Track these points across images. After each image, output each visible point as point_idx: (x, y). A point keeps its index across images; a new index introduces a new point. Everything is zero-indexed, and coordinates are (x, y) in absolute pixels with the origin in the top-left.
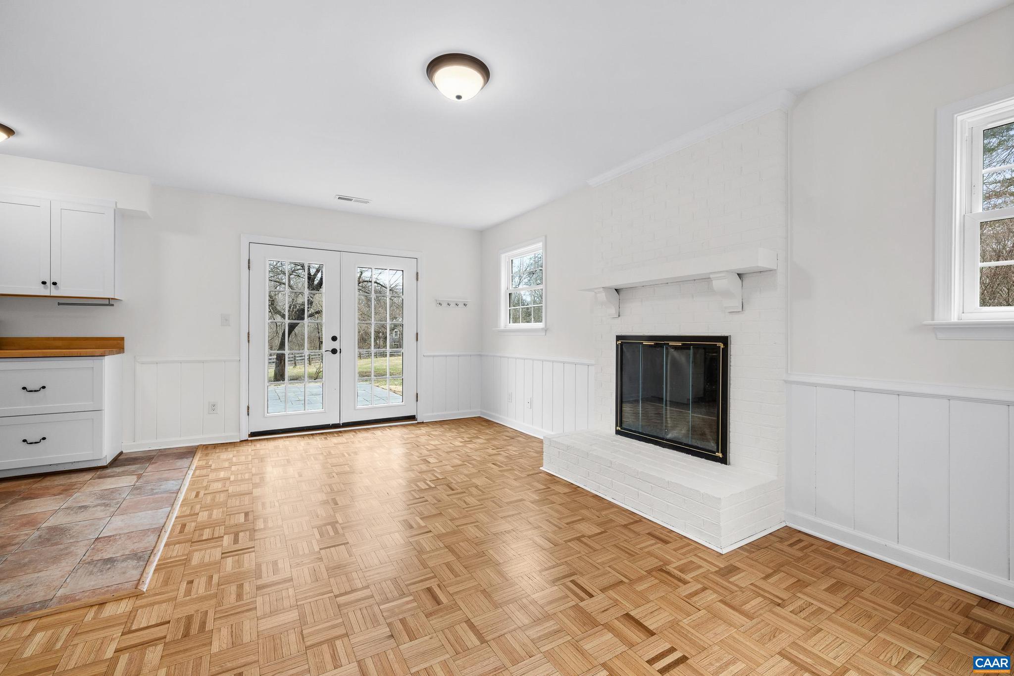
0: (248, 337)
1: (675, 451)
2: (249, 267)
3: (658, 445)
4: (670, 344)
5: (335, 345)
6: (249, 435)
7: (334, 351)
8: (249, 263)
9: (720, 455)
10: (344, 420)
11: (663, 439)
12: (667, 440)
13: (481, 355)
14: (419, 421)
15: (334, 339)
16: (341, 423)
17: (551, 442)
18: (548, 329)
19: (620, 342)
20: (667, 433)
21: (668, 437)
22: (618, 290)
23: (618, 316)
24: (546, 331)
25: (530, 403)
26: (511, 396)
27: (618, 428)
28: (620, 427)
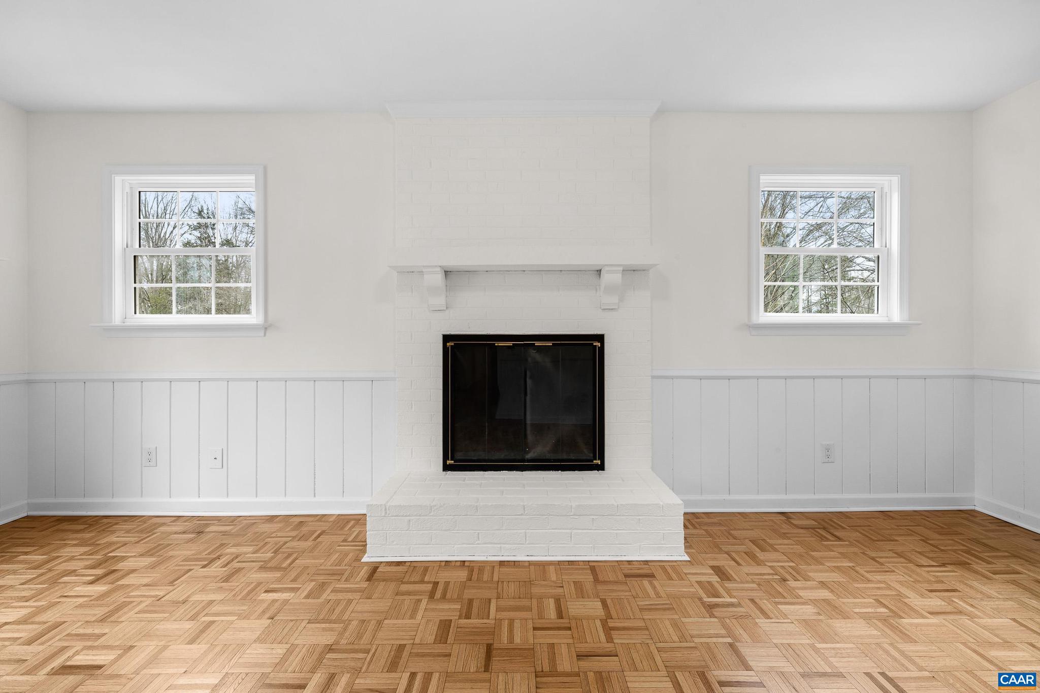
1: (539, 471)
3: (513, 470)
4: (536, 344)
9: (599, 462)
11: (524, 461)
12: (528, 461)
17: (387, 509)
18: (271, 326)
19: (453, 344)
20: (528, 452)
21: (528, 456)
22: (447, 273)
23: (445, 309)
24: (266, 328)
25: (219, 458)
26: (154, 453)
27: (449, 462)
28: (451, 460)
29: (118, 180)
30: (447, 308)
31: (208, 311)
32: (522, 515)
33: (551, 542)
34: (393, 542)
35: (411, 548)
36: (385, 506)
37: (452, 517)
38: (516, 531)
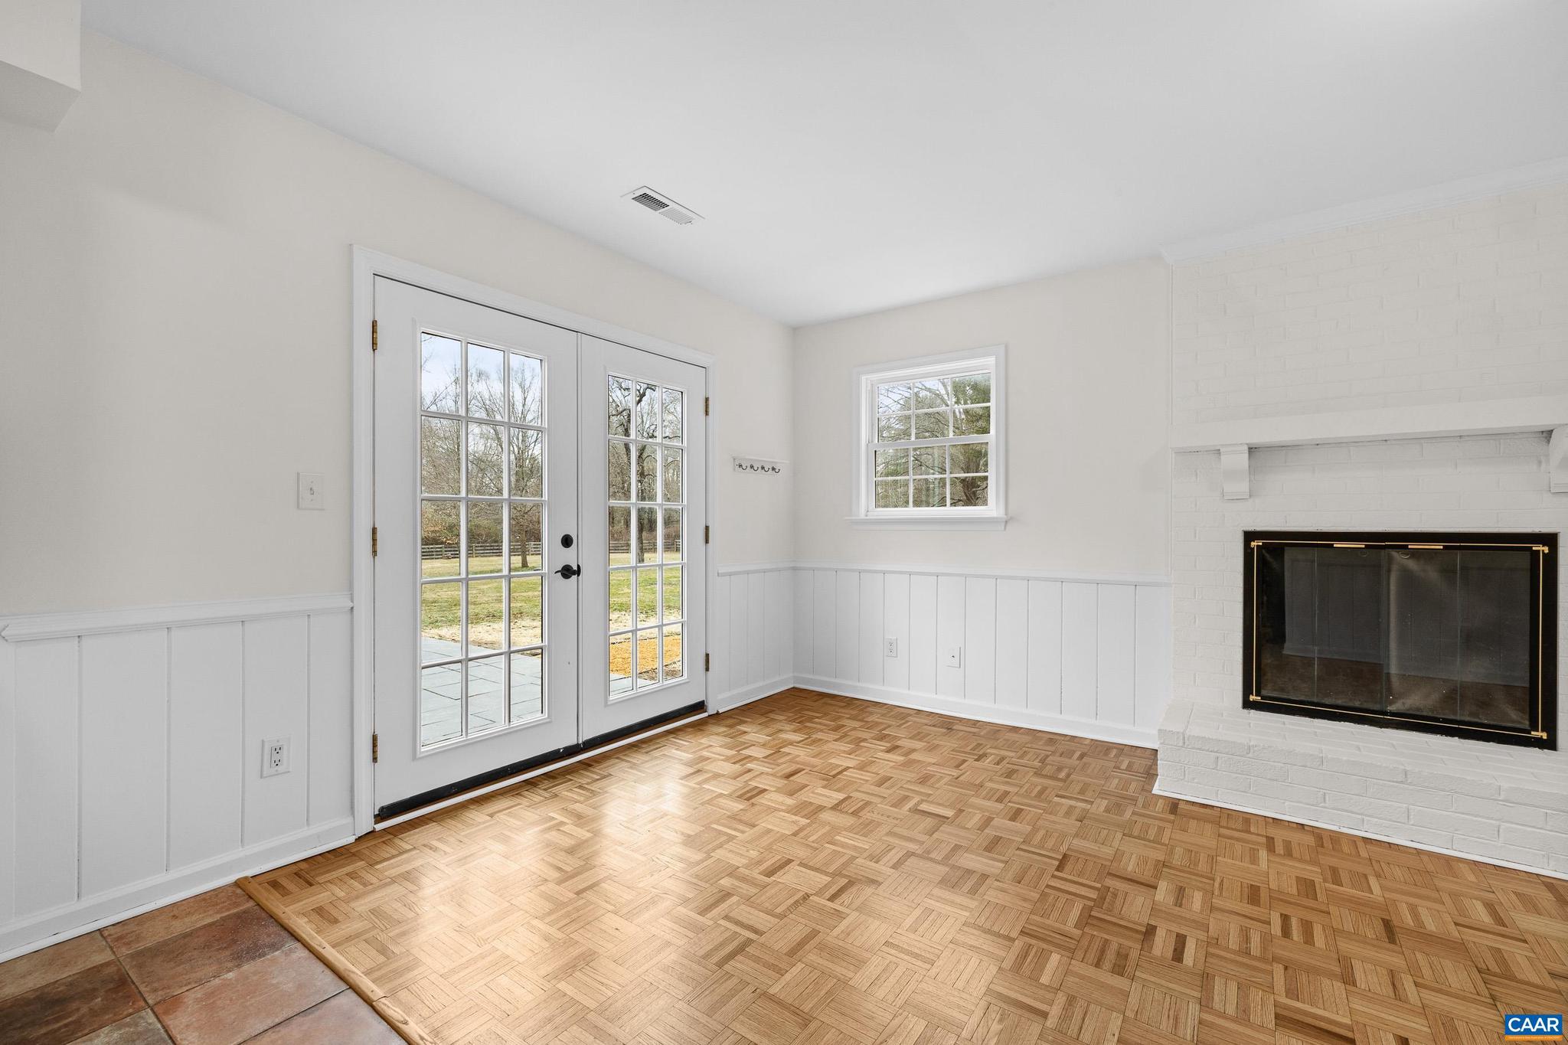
0: (374, 540)
2: (374, 344)
4: (1410, 547)
5: (569, 557)
6: (375, 816)
7: (567, 572)
8: (374, 331)
9: (1542, 735)
10: (588, 734)
11: (1385, 713)
12: (1389, 715)
13: (795, 569)
14: (711, 711)
15: (567, 541)
16: (580, 742)
17: (1186, 739)
18: (1011, 518)
19: (1261, 544)
20: (1391, 703)
21: (1391, 708)
22: (1252, 450)
23: (1248, 497)
24: (1006, 522)
25: (957, 657)
26: (895, 645)
27: (1252, 698)
28: (1256, 695)
29: (864, 378)
30: (1250, 496)
31: (942, 503)
32: (1402, 782)
33: (1456, 830)
34: (1194, 779)
35: (1219, 792)
36: (1183, 734)
37: (1282, 765)
38: (1389, 803)
